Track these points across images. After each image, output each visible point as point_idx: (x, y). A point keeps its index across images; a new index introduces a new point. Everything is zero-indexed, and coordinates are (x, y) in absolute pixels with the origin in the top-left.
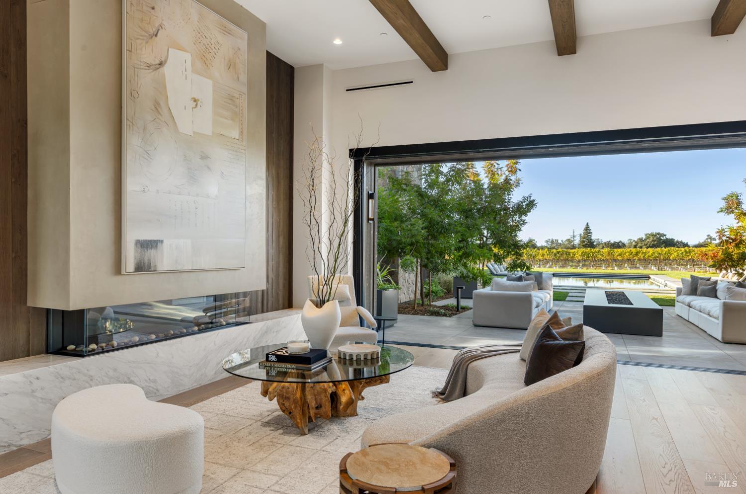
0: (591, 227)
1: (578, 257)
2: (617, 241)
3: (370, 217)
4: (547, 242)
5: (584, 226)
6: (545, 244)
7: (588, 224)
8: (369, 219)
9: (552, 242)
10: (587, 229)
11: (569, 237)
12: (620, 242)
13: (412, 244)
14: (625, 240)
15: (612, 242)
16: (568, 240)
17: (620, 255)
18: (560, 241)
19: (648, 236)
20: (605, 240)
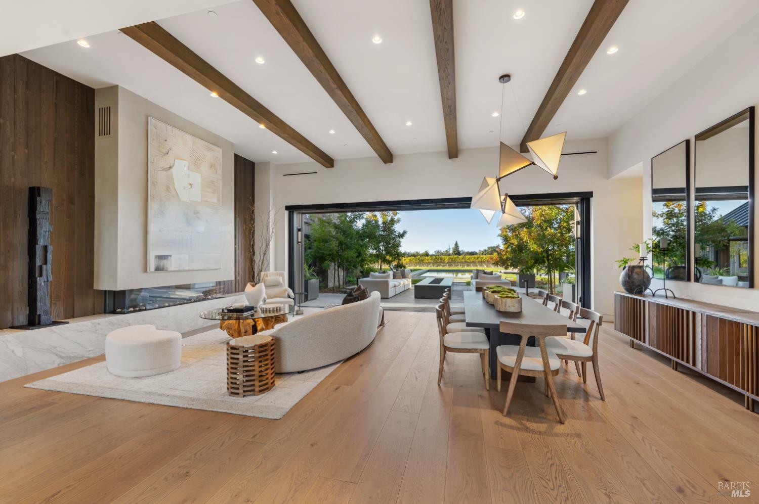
0: (459, 243)
1: (447, 260)
2: (473, 251)
3: (299, 241)
4: (435, 252)
5: (455, 243)
6: (434, 253)
7: (457, 242)
8: (298, 242)
9: (438, 252)
10: (456, 244)
11: (446, 249)
12: (474, 252)
13: (330, 255)
14: (477, 251)
15: (470, 251)
16: (447, 251)
17: (469, 259)
18: (442, 252)
19: (489, 248)
20: (466, 251)
